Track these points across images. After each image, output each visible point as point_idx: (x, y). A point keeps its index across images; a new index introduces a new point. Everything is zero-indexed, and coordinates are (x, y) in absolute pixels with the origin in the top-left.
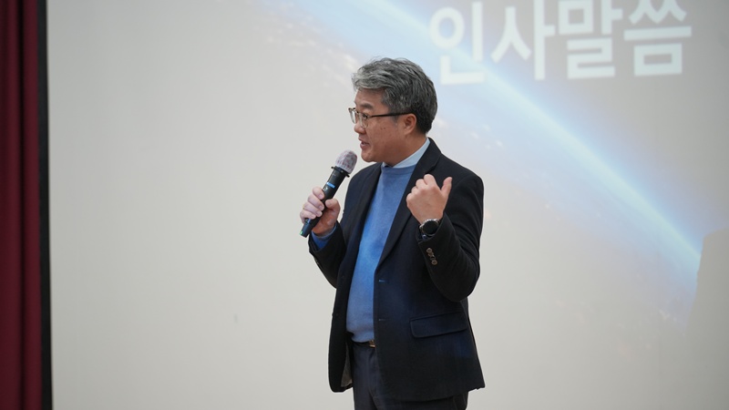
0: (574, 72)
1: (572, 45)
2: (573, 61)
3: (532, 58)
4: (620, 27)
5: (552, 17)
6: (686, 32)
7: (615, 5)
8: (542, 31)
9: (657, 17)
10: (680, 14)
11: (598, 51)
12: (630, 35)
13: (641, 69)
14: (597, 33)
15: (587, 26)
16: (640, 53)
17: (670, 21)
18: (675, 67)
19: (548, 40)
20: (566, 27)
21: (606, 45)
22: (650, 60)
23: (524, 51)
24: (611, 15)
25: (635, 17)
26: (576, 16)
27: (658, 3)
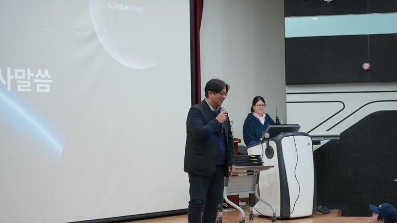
0: (19, 90)
1: (19, 82)
2: (19, 86)
3: (7, 84)
4: (33, 78)
5: (13, 73)
6: (51, 81)
7: (31, 72)
8: (10, 77)
9: (43, 77)
10: (49, 77)
11: (27, 84)
12: (35, 81)
13: (39, 90)
14: (26, 79)
15: (23, 77)
16: (38, 86)
17: (46, 78)
18: (48, 90)
19: (11, 80)
20: (17, 77)
21: (29, 83)
22: (41, 88)
23: (4, 83)
24: (30, 75)
25: (37, 76)
26: (20, 74)
27: (43, 73)
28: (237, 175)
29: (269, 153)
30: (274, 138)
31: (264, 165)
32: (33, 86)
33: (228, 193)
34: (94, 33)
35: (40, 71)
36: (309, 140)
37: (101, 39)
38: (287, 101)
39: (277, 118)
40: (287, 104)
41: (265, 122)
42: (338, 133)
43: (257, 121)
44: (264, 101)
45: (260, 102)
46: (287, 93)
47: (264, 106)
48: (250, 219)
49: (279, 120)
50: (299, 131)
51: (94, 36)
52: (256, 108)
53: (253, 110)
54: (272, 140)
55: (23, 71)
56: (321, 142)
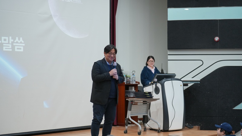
0: (4, 49)
1: (4, 45)
2: (4, 47)
4: (13, 43)
6: (24, 45)
7: (12, 39)
9: (19, 42)
10: (23, 42)
11: (9, 46)
12: (14, 44)
13: (16, 50)
14: (9, 43)
15: (7, 42)
16: (16, 47)
17: (21, 43)
18: (22, 50)
20: (3, 42)
21: (10, 45)
22: (18, 49)
24: (11, 40)
25: (15, 41)
26: (5, 40)
27: (19, 39)
28: (137, 104)
29: (157, 90)
30: (160, 82)
31: (154, 98)
32: (13, 47)
33: (131, 115)
34: (51, 15)
35: (17, 38)
36: (181, 83)
37: (55, 19)
38: (168, 59)
39: (162, 69)
40: (168, 61)
41: (155, 72)
42: (199, 80)
43: (150, 71)
44: (153, 59)
45: (151, 59)
46: (169, 55)
47: (153, 62)
48: (144, 131)
49: (163, 71)
50: (175, 78)
51: (51, 17)
52: (149, 63)
53: (147, 64)
54: (159, 83)
55: (7, 38)
56: (188, 85)
